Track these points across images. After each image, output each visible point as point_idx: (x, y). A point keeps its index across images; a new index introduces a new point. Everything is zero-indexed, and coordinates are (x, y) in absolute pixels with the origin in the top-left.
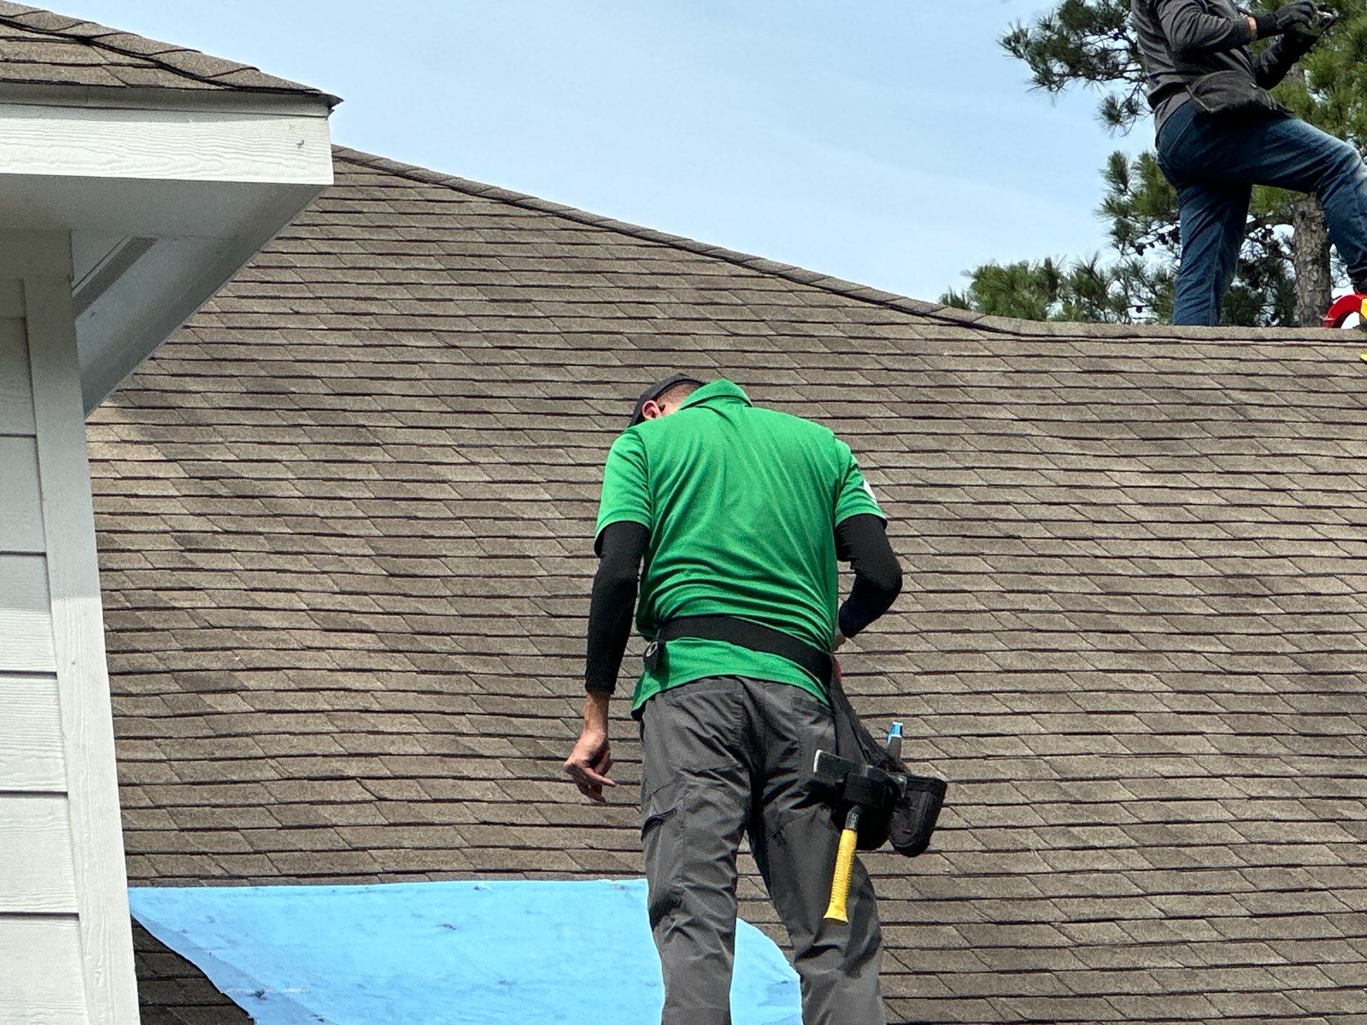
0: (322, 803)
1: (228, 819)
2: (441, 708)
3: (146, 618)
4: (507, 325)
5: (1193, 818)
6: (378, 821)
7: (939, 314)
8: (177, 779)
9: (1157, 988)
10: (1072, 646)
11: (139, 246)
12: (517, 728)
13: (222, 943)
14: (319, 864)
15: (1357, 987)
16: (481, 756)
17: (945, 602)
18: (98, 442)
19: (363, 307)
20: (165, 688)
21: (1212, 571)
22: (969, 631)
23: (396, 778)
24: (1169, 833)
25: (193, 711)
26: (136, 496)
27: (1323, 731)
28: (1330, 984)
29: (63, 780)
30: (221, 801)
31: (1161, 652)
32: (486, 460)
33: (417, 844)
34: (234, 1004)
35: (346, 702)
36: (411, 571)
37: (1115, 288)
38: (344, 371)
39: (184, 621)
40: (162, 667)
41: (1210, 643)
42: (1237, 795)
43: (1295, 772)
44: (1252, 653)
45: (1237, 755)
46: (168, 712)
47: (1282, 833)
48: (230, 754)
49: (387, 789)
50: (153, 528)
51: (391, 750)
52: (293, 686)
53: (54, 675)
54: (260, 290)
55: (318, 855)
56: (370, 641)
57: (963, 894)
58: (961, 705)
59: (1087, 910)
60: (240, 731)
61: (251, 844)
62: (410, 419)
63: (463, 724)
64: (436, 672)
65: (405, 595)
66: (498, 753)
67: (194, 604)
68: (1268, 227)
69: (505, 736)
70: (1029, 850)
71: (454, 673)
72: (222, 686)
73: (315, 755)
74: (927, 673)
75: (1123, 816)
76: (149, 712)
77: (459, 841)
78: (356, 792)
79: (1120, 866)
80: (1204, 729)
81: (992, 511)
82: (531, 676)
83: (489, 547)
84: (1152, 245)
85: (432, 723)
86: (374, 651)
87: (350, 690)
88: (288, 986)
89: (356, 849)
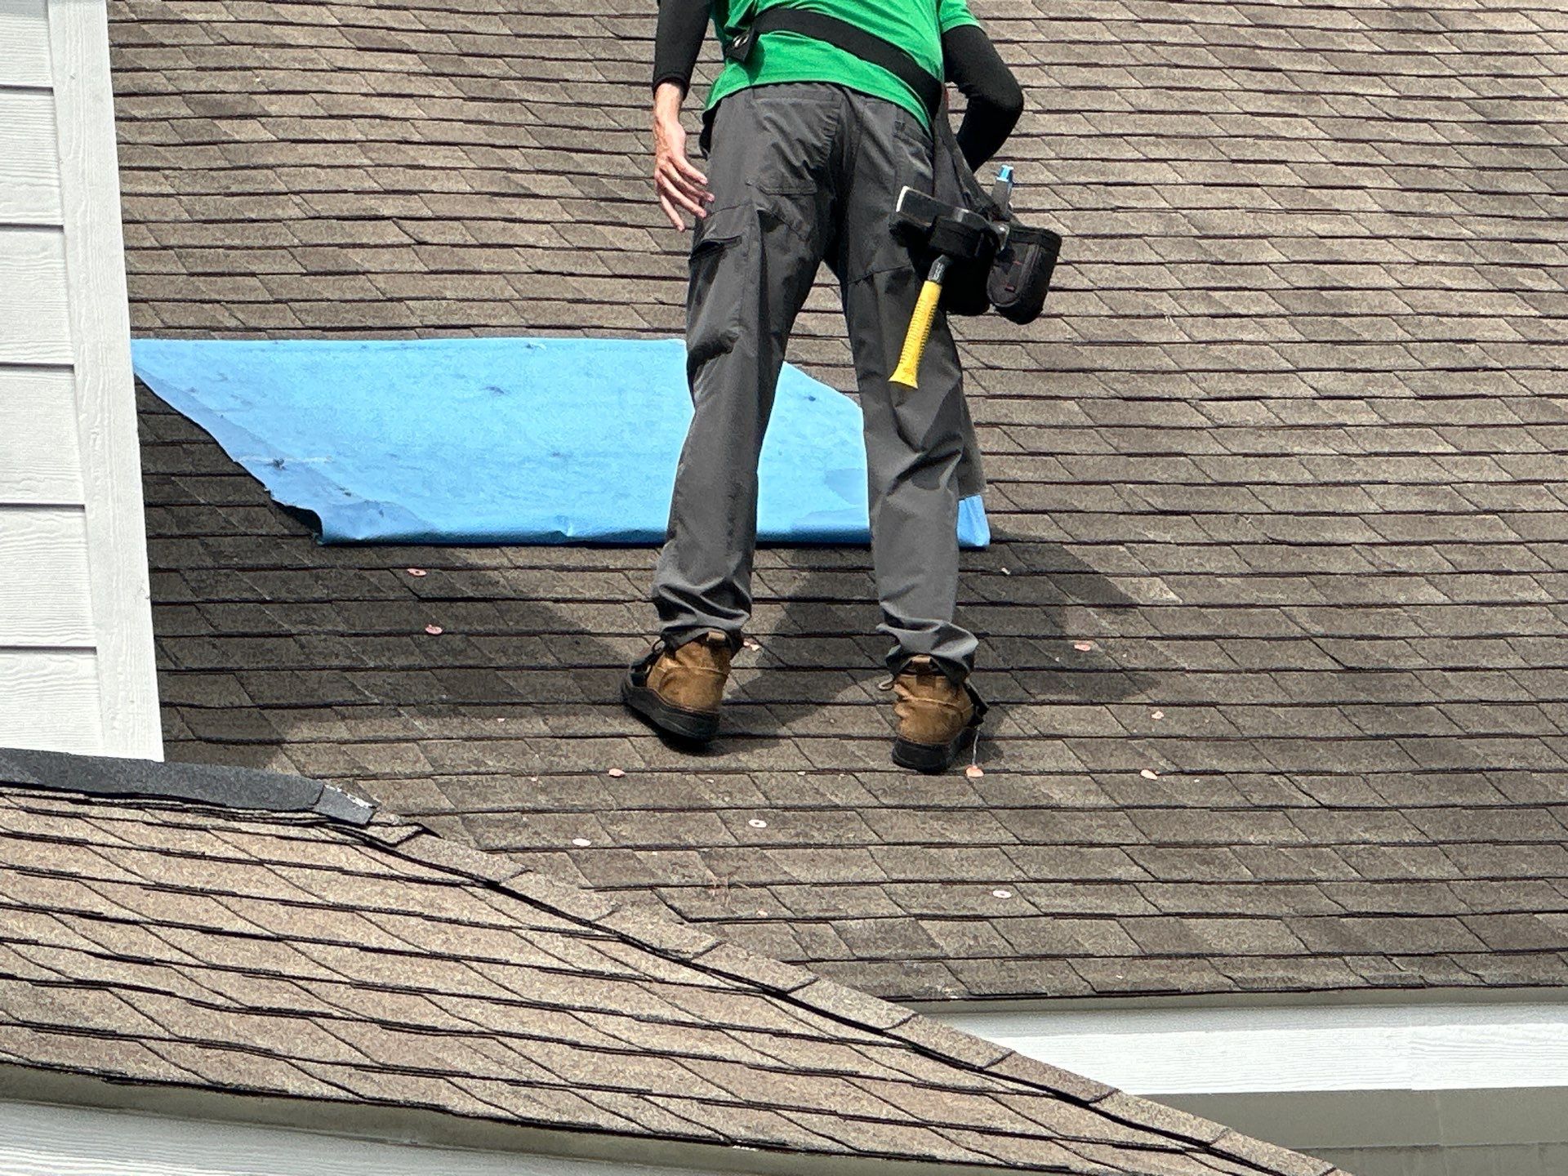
1: (242, 262)
2: (491, 141)
3: (154, 32)
5: (1351, 284)
6: (416, 267)
8: (186, 216)
9: (1308, 477)
10: (1215, 85)
12: (578, 165)
13: (237, 404)
14: (349, 316)
15: (1537, 482)
16: (537, 196)
20: (174, 112)
22: (1096, 65)
23: (437, 219)
24: (1327, 302)
25: (206, 139)
27: (1503, 188)
28: (1506, 477)
29: (58, 211)
30: (237, 242)
31: (1318, 93)
33: (461, 295)
34: (249, 475)
35: (381, 131)
39: (198, 36)
40: (171, 88)
41: (1374, 85)
42: (1402, 258)
43: (1469, 234)
44: (1422, 98)
45: (1403, 214)
46: (177, 140)
47: (1452, 303)
48: (248, 188)
49: (427, 231)
51: (434, 187)
52: (322, 112)
53: (51, 91)
55: (348, 306)
56: (410, 62)
57: (1087, 365)
58: (1086, 149)
59: (1228, 386)
60: (260, 162)
61: (271, 292)
63: (516, 159)
64: (485, 99)
65: (451, 11)
66: (556, 193)
69: (564, 173)
71: (506, 100)
72: (240, 110)
73: (346, 192)
74: (1049, 112)
75: (1271, 279)
76: (156, 139)
77: (509, 292)
78: (392, 234)
79: (1267, 338)
80: (1368, 183)
82: (593, 105)
85: (481, 157)
86: (415, 74)
87: (387, 118)
88: (310, 454)
89: (391, 300)
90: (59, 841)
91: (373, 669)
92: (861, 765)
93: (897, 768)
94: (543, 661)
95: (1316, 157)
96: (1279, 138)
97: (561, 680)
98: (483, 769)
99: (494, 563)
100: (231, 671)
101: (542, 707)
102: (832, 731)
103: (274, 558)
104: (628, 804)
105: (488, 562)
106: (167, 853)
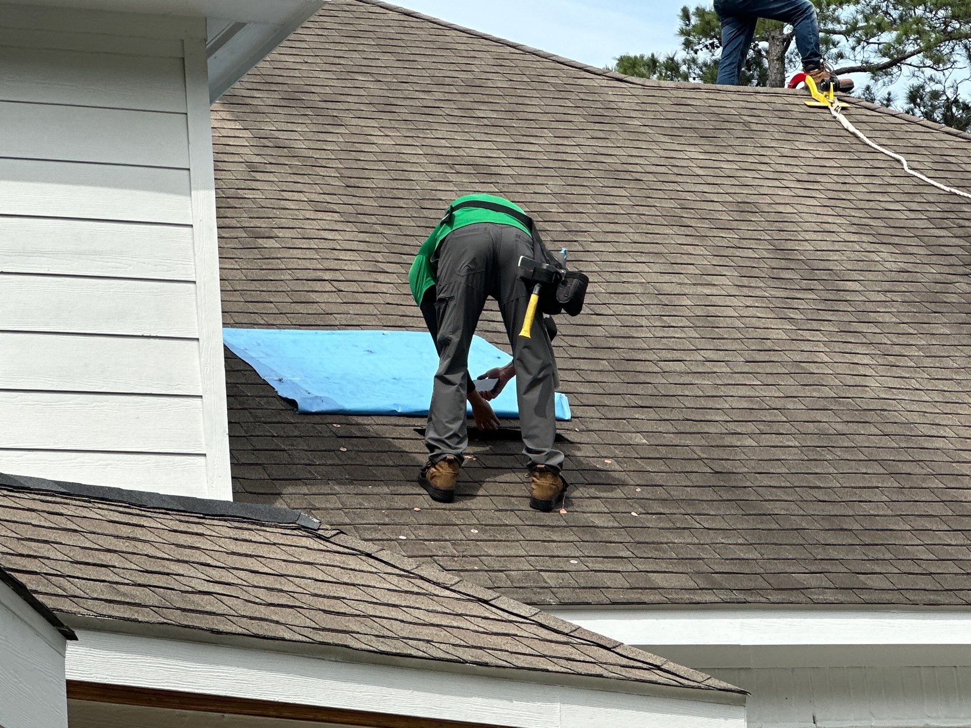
0: (312, 291)
1: (266, 297)
2: (369, 249)
3: (232, 202)
4: (405, 72)
5: (720, 315)
6: (338, 301)
7: (607, 75)
8: (244, 278)
9: (701, 393)
10: (665, 232)
11: (239, 26)
12: (404, 260)
13: (264, 355)
14: (310, 320)
15: (794, 397)
16: (388, 272)
17: (607, 208)
18: (213, 120)
19: (337, 61)
20: (239, 235)
21: (731, 199)
22: (617, 223)
23: (347, 281)
24: (709, 322)
25: (253, 246)
26: (229, 145)
27: (782, 277)
28: (782, 395)
29: (194, 275)
30: (265, 289)
31: (707, 236)
32: (393, 134)
33: (356, 312)
34: (268, 384)
35: (324, 245)
36: (357, 185)
37: (684, 68)
38: (328, 90)
39: (250, 204)
40: (239, 225)
41: (730, 233)
42: (741, 305)
43: (767, 295)
44: (749, 239)
45: (741, 286)
46: (241, 246)
47: (760, 323)
48: (270, 267)
49: (342, 286)
50: (236, 160)
51: (345, 268)
52: (300, 236)
53: (191, 226)
54: (290, 51)
55: (310, 316)
56: (336, 217)
57: (611, 346)
58: (612, 257)
59: (669, 356)
60: (275, 256)
61: (278, 309)
62: (358, 114)
63: (379, 257)
64: (367, 232)
65: (354, 196)
66: (395, 271)
67: (254, 196)
68: (757, 42)
69: (398, 263)
70: (642, 327)
71: (375, 233)
72: (267, 235)
73: (309, 269)
74: (597, 242)
75: (687, 313)
76: (232, 246)
77: (376, 312)
78: (328, 287)
79: (685, 336)
80: (726, 273)
81: (630, 168)
82: (411, 236)
83: (394, 175)
84: (701, 49)
85: (365, 256)
86: (338, 221)
87: (327, 239)
88: (294, 376)
89: (327, 314)
90: (192, 533)
91: (319, 465)
92: (517, 508)
93: (531, 509)
94: (387, 463)
95: (706, 262)
96: (691, 254)
97: (394, 471)
98: (362, 507)
99: (369, 422)
100: (260, 464)
101: (387, 482)
102: (505, 494)
103: (278, 419)
104: (422, 522)
105: (365, 422)
106: (237, 539)
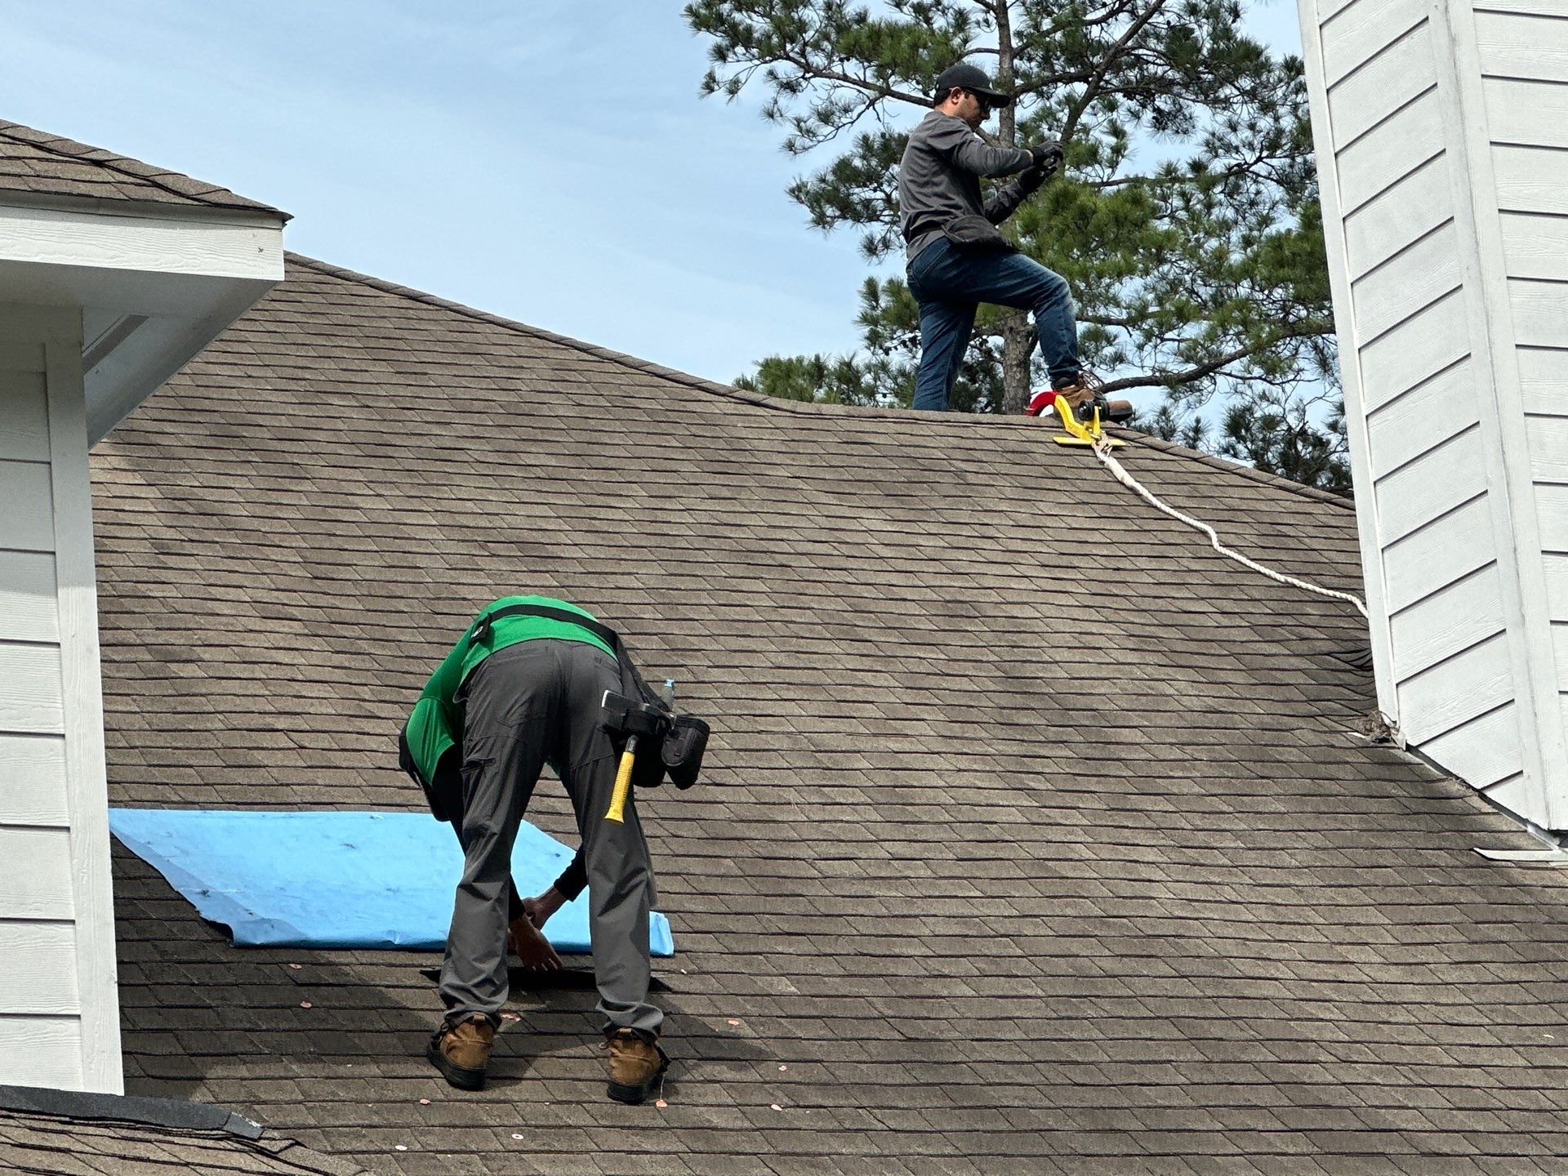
0: (257, 748)
1: (183, 757)
2: (349, 680)
3: (128, 604)
4: (408, 392)
5: (915, 784)
6: (298, 764)
7: (735, 395)
8: (147, 727)
9: (884, 911)
10: (828, 650)
11: (135, 321)
12: (406, 697)
13: (178, 852)
14: (253, 795)
15: (1035, 916)
16: (379, 718)
17: (732, 613)
18: (96, 469)
19: (300, 373)
20: (140, 657)
21: (935, 597)
22: (749, 636)
23: (313, 731)
24: (897, 794)
25: (161, 675)
26: (124, 511)
27: (1016, 721)
28: (1015, 913)
29: (62, 725)
30: (180, 745)
31: (895, 657)
32: (389, 493)
33: (327, 782)
34: (185, 900)
35: (277, 672)
36: (330, 575)
37: (867, 379)
38: (284, 421)
39: (157, 607)
40: (138, 642)
41: (933, 652)
42: (949, 767)
43: (991, 750)
44: (964, 661)
45: (950, 737)
46: (142, 675)
47: (981, 797)
48: (188, 709)
49: (306, 740)
50: (135, 535)
51: (311, 710)
52: (238, 659)
53: (58, 645)
54: (222, 358)
55: (253, 788)
56: (297, 627)
57: (739, 835)
58: (741, 692)
59: (833, 851)
60: (197, 691)
61: (202, 778)
62: (333, 460)
63: (365, 693)
64: (346, 653)
65: (325, 593)
66: (391, 715)
67: (165, 594)
68: (985, 337)
69: (396, 703)
70: (790, 804)
71: (359, 654)
72: (184, 657)
73: (253, 712)
74: (717, 667)
75: (863, 780)
76: (128, 675)
77: (359, 781)
78: (282, 741)
79: (859, 819)
80: (927, 717)
81: (772, 546)
82: (417, 658)
83: (390, 559)
84: (896, 348)
85: (344, 691)
86: (300, 635)
87: (281, 664)
88: (226, 886)
89: (282, 785)
90: (51, 1149)
91: (268, 1030)
92: (587, 1098)
93: (611, 1100)
94: (377, 1027)
95: (893, 699)
96: (869, 686)
97: (392, 1040)
98: (337, 1098)
99: (346, 961)
100: (170, 1031)
101: (376, 1058)
102: (567, 1075)
103: (201, 956)
104: (432, 1122)
105: (342, 960)
106: (124, 1158)
